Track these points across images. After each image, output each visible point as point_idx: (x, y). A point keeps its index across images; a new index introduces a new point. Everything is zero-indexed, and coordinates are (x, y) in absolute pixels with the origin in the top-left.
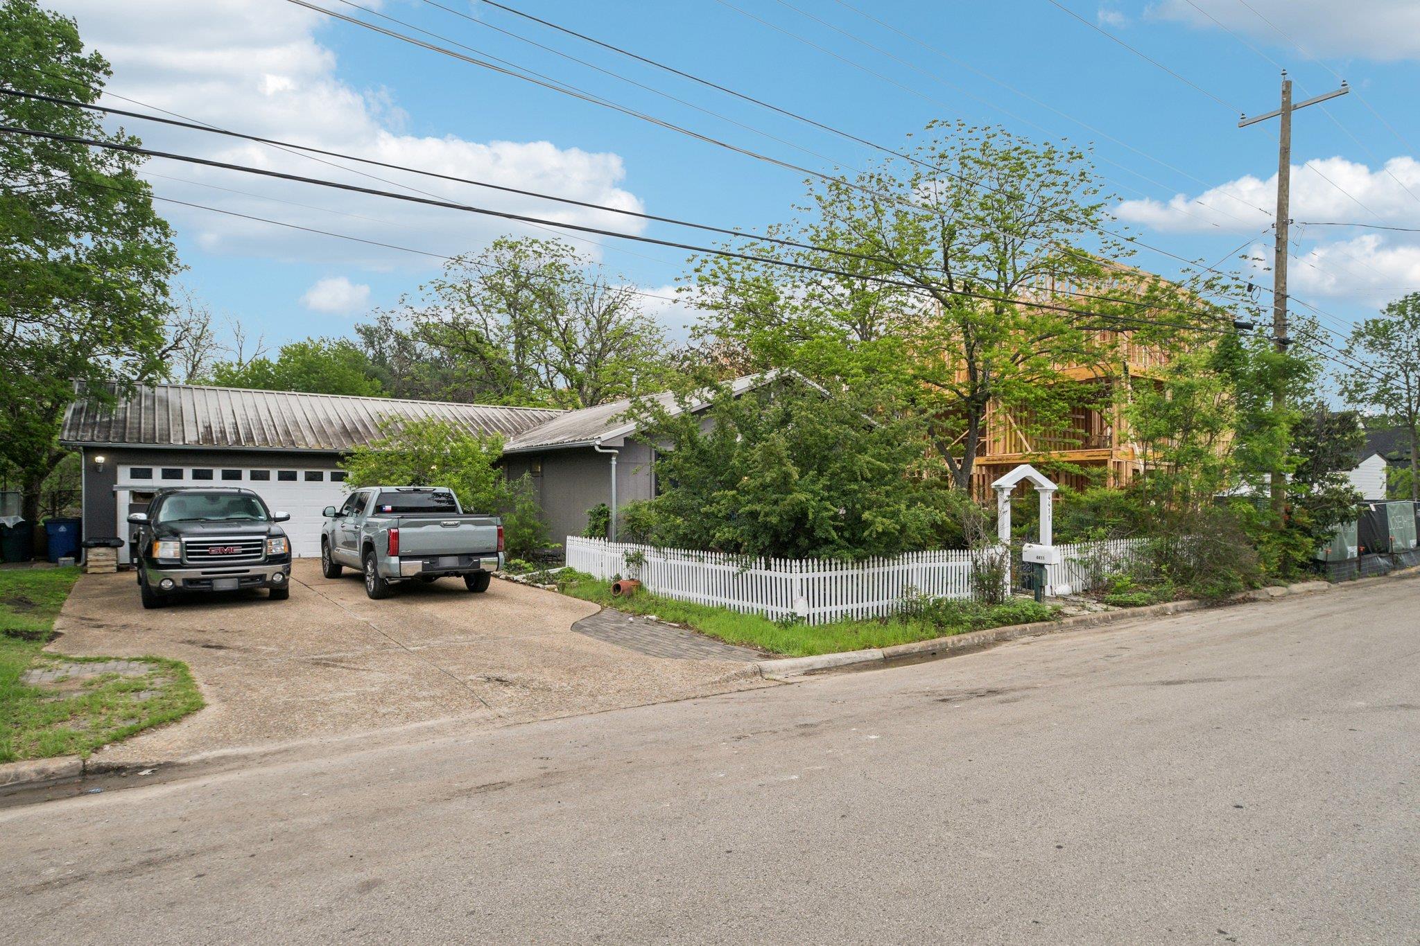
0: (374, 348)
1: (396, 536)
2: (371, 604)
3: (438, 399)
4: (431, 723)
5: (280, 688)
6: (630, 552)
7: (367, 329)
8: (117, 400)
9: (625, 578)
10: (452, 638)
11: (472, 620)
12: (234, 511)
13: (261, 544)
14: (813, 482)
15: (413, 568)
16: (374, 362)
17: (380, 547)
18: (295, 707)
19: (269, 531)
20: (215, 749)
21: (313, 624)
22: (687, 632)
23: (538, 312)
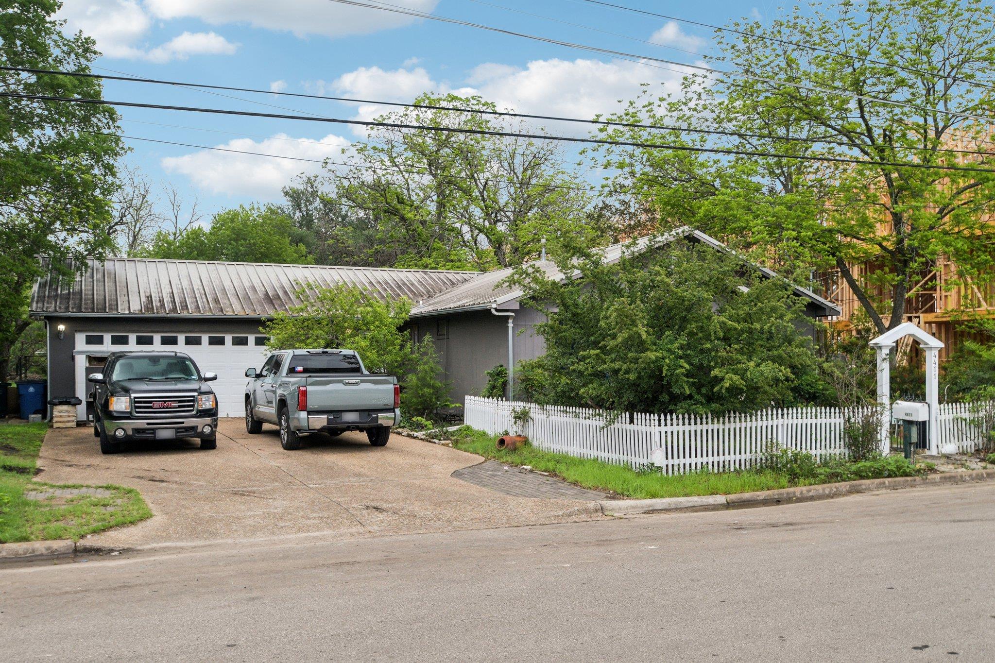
0: (301, 211)
1: (305, 393)
2: (284, 454)
3: (355, 264)
4: (317, 534)
5: (207, 508)
6: (518, 410)
7: (295, 192)
8: (74, 274)
9: (512, 434)
10: (346, 479)
11: (366, 467)
12: (171, 372)
13: (194, 400)
14: (671, 342)
15: (319, 422)
16: (301, 225)
17: (292, 403)
18: (216, 519)
19: (200, 388)
20: (161, 542)
21: (235, 467)
22: (555, 479)
23: (459, 170)
